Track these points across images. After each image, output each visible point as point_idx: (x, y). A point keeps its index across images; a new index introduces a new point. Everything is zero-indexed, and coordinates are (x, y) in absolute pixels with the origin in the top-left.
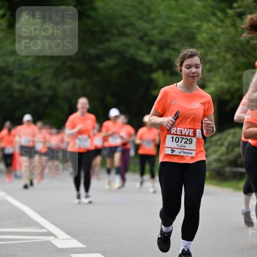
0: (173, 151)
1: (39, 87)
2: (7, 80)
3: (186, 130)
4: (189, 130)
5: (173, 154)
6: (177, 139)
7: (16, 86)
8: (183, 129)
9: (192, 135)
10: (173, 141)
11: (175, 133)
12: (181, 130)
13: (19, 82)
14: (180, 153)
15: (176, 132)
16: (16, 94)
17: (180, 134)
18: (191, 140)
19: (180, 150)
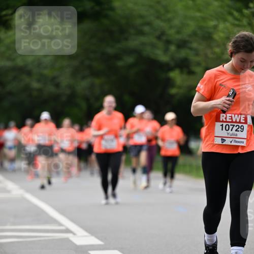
0: (223, 140)
1: (57, 85)
2: (26, 79)
3: (236, 116)
4: (240, 116)
5: (224, 143)
6: (227, 127)
7: (35, 85)
8: (233, 115)
9: (244, 121)
10: (222, 130)
11: (224, 120)
12: (231, 117)
13: (39, 81)
14: (231, 142)
15: (226, 118)
16: (35, 93)
17: (231, 120)
18: (242, 127)
19: (231, 139)
